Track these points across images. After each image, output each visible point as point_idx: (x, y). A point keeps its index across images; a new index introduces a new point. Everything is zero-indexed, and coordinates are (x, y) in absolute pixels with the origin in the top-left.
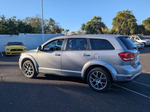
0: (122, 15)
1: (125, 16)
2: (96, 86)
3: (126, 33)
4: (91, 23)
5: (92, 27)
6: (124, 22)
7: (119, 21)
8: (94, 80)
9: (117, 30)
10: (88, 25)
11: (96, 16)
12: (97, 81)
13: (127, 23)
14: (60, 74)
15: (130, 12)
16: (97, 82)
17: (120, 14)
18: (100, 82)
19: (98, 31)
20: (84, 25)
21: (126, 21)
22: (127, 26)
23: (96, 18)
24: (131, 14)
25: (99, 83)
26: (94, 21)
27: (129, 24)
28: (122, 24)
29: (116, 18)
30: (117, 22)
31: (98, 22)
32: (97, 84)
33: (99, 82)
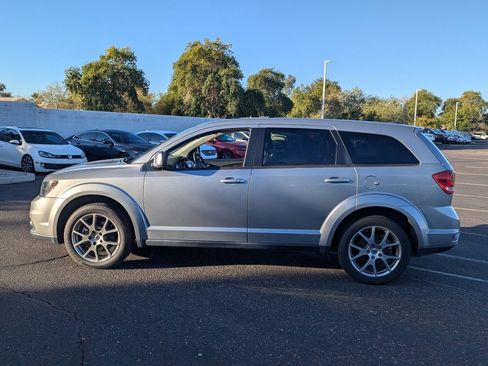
0: (204, 53)
1: (211, 59)
2: (370, 268)
3: (217, 111)
4: (102, 70)
5: (105, 84)
6: (210, 76)
7: (194, 69)
8: (362, 252)
9: (188, 98)
10: (90, 75)
11: (117, 47)
12: (370, 255)
13: (218, 80)
14: (243, 243)
15: (224, 48)
16: (373, 258)
17: (196, 49)
18: (380, 255)
19: (125, 97)
20: (75, 75)
21: (215, 74)
22: (219, 89)
23: (118, 53)
24: (226, 53)
25: (378, 260)
26: (111, 62)
27: (224, 82)
28: (204, 81)
29: (186, 62)
30: (189, 75)
31: (125, 68)
32: (371, 262)
33: (377, 256)
